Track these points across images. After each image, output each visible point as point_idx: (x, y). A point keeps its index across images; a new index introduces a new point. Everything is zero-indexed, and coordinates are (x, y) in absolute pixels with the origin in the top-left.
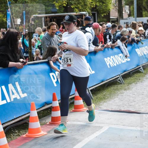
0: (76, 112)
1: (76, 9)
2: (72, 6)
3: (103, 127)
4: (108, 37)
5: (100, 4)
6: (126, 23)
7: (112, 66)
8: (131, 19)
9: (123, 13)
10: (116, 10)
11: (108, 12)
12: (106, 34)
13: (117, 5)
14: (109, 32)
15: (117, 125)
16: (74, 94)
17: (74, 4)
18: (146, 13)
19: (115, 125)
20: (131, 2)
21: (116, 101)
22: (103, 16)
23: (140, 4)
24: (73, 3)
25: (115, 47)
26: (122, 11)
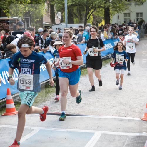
0: (7, 116)
1: (8, 14)
2: (4, 10)
3: (34, 129)
4: (40, 41)
5: (33, 10)
6: (58, 28)
7: (43, 70)
8: (63, 25)
9: (55, 19)
10: (48, 16)
11: (41, 18)
12: (38, 39)
13: (50, 11)
14: (41, 37)
15: (48, 127)
16: (5, 98)
17: (6, 9)
18: (77, 20)
19: (45, 127)
20: (63, 8)
21: (47, 104)
22: (36, 21)
23: (71, 11)
24: (4, 8)
25: (47, 52)
26: (55, 17)
